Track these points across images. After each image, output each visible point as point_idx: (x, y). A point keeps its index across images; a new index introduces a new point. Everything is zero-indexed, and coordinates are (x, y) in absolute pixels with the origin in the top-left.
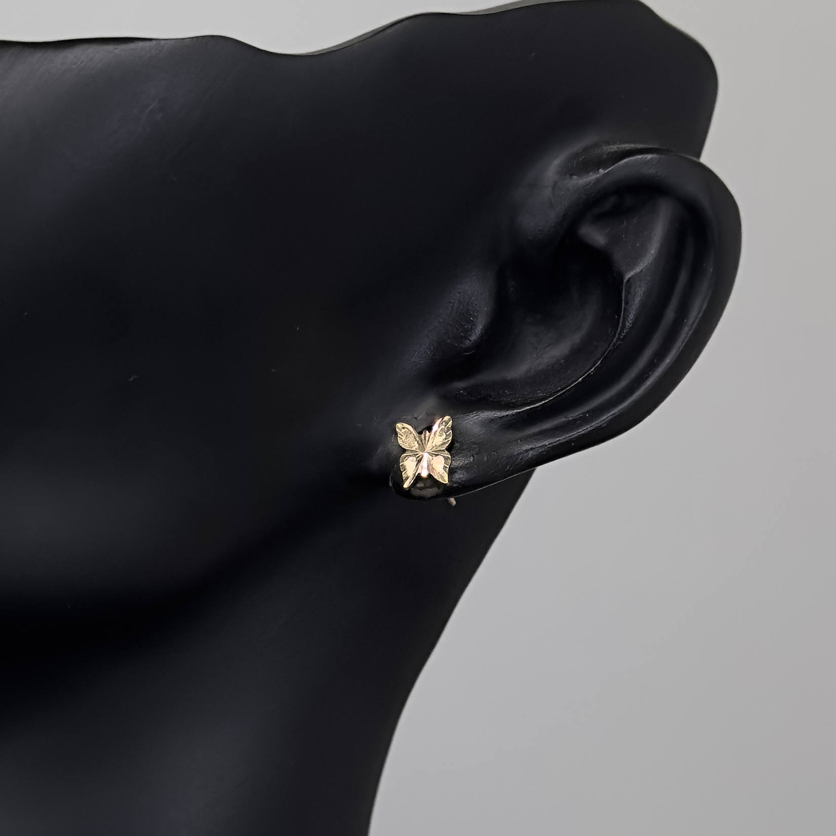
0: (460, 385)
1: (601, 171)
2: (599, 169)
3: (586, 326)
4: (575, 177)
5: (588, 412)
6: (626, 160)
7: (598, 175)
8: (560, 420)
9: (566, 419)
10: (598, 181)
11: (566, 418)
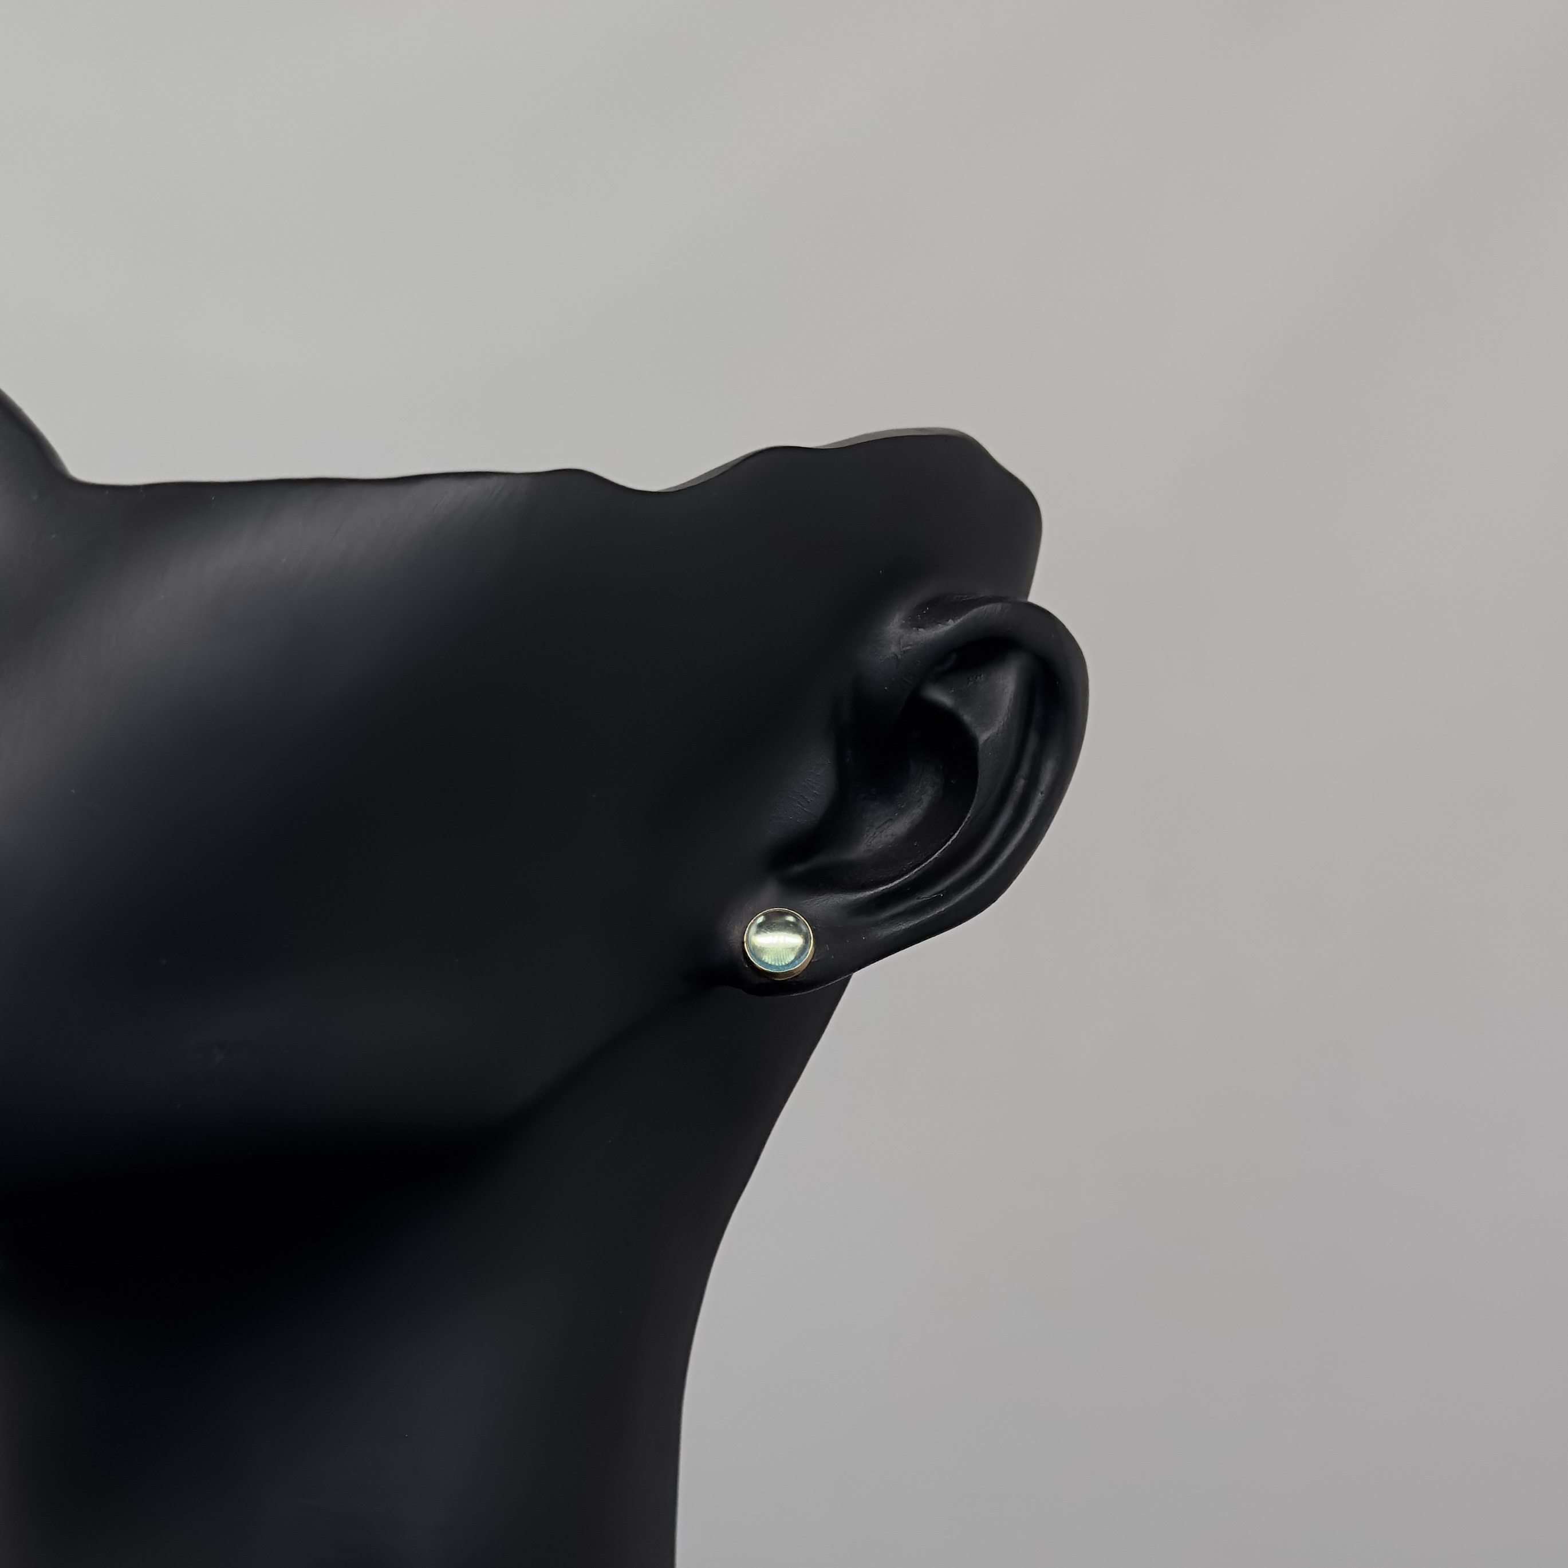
0: (798, 869)
1: (950, 620)
2: (948, 621)
3: (926, 799)
4: (920, 630)
5: (940, 892)
6: (975, 611)
7: (949, 627)
8: (914, 902)
9: (920, 900)
10: (948, 633)
11: (918, 898)
